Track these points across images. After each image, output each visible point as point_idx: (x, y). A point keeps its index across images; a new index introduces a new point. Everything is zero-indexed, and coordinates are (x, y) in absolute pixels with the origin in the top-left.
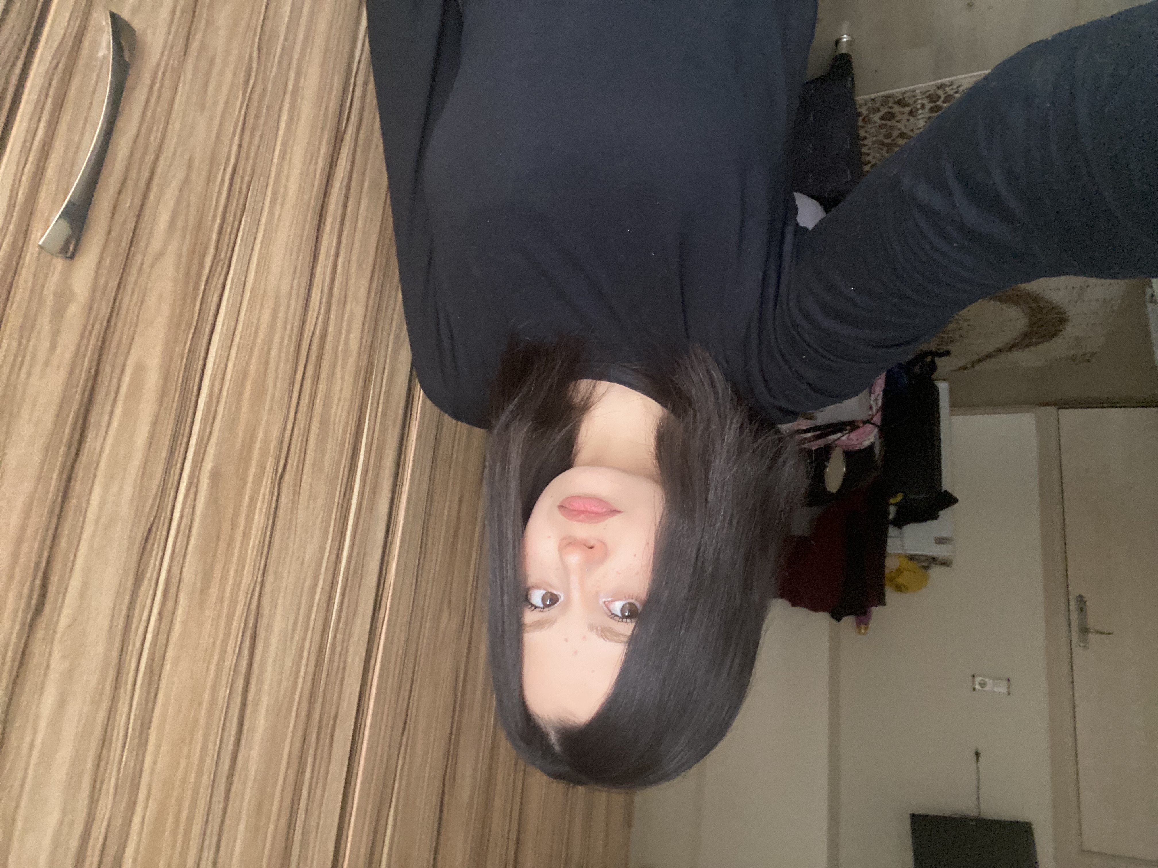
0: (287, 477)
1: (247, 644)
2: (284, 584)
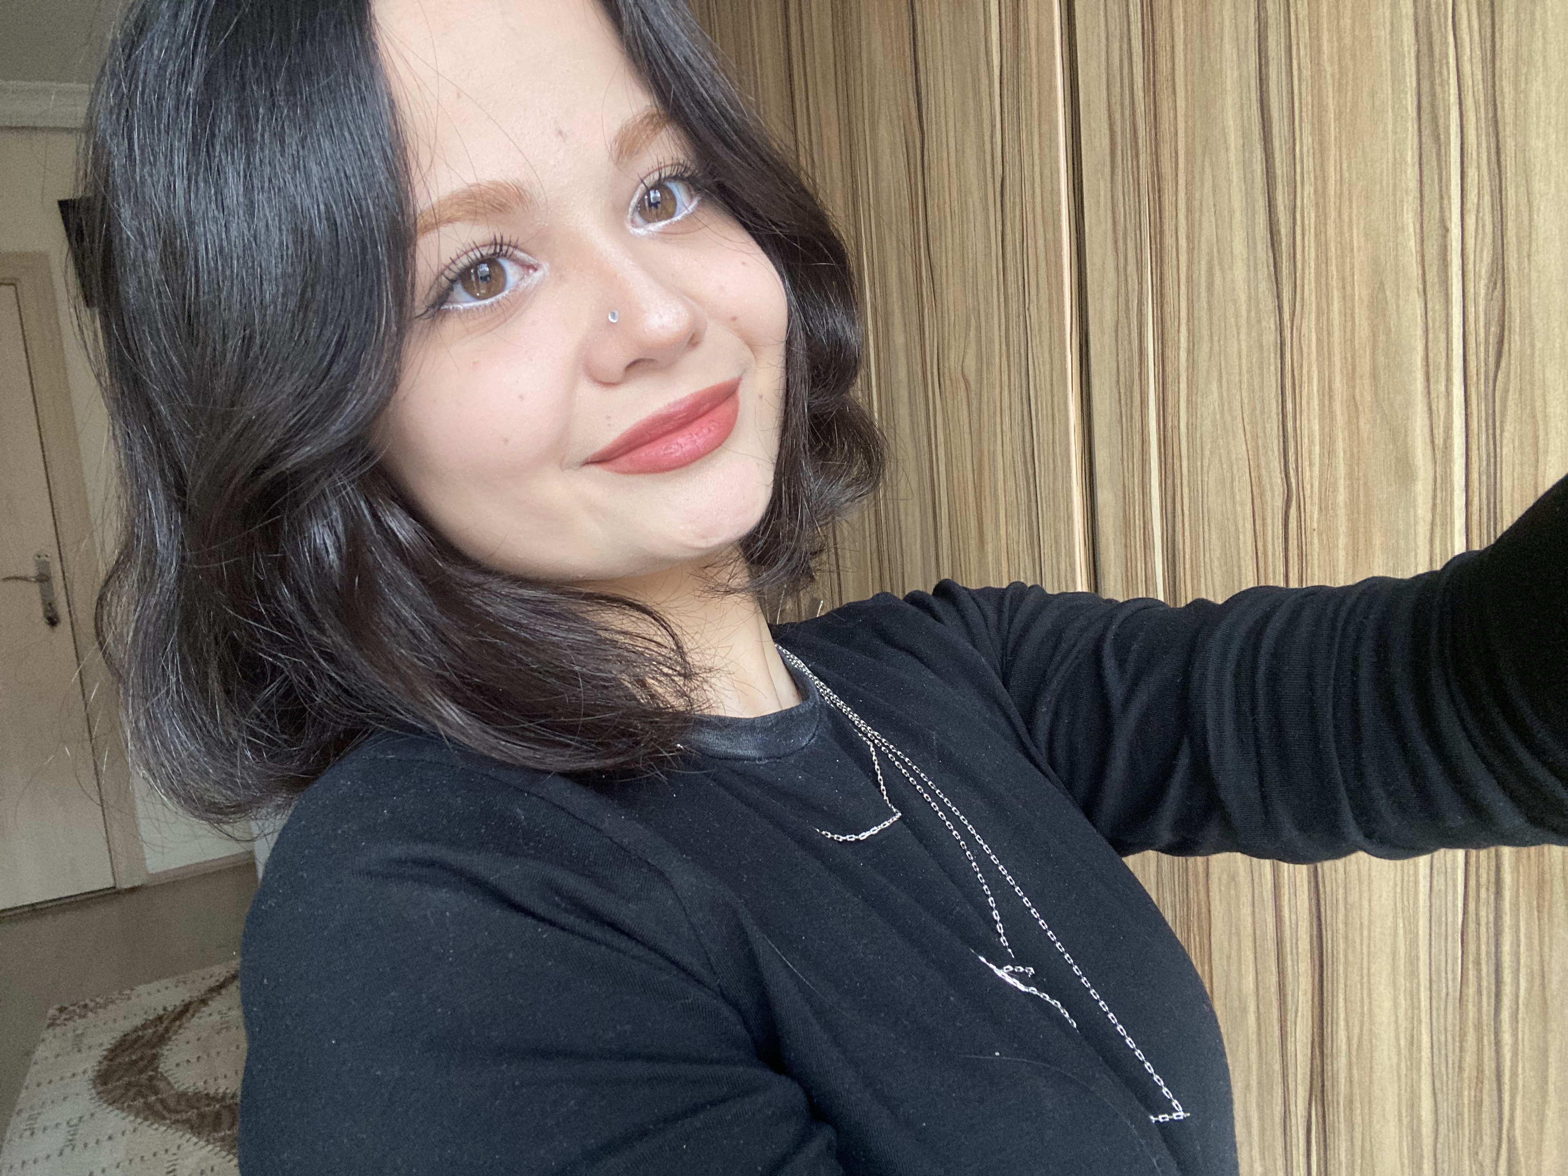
0: (1279, 503)
1: (1284, 230)
2: (1243, 337)
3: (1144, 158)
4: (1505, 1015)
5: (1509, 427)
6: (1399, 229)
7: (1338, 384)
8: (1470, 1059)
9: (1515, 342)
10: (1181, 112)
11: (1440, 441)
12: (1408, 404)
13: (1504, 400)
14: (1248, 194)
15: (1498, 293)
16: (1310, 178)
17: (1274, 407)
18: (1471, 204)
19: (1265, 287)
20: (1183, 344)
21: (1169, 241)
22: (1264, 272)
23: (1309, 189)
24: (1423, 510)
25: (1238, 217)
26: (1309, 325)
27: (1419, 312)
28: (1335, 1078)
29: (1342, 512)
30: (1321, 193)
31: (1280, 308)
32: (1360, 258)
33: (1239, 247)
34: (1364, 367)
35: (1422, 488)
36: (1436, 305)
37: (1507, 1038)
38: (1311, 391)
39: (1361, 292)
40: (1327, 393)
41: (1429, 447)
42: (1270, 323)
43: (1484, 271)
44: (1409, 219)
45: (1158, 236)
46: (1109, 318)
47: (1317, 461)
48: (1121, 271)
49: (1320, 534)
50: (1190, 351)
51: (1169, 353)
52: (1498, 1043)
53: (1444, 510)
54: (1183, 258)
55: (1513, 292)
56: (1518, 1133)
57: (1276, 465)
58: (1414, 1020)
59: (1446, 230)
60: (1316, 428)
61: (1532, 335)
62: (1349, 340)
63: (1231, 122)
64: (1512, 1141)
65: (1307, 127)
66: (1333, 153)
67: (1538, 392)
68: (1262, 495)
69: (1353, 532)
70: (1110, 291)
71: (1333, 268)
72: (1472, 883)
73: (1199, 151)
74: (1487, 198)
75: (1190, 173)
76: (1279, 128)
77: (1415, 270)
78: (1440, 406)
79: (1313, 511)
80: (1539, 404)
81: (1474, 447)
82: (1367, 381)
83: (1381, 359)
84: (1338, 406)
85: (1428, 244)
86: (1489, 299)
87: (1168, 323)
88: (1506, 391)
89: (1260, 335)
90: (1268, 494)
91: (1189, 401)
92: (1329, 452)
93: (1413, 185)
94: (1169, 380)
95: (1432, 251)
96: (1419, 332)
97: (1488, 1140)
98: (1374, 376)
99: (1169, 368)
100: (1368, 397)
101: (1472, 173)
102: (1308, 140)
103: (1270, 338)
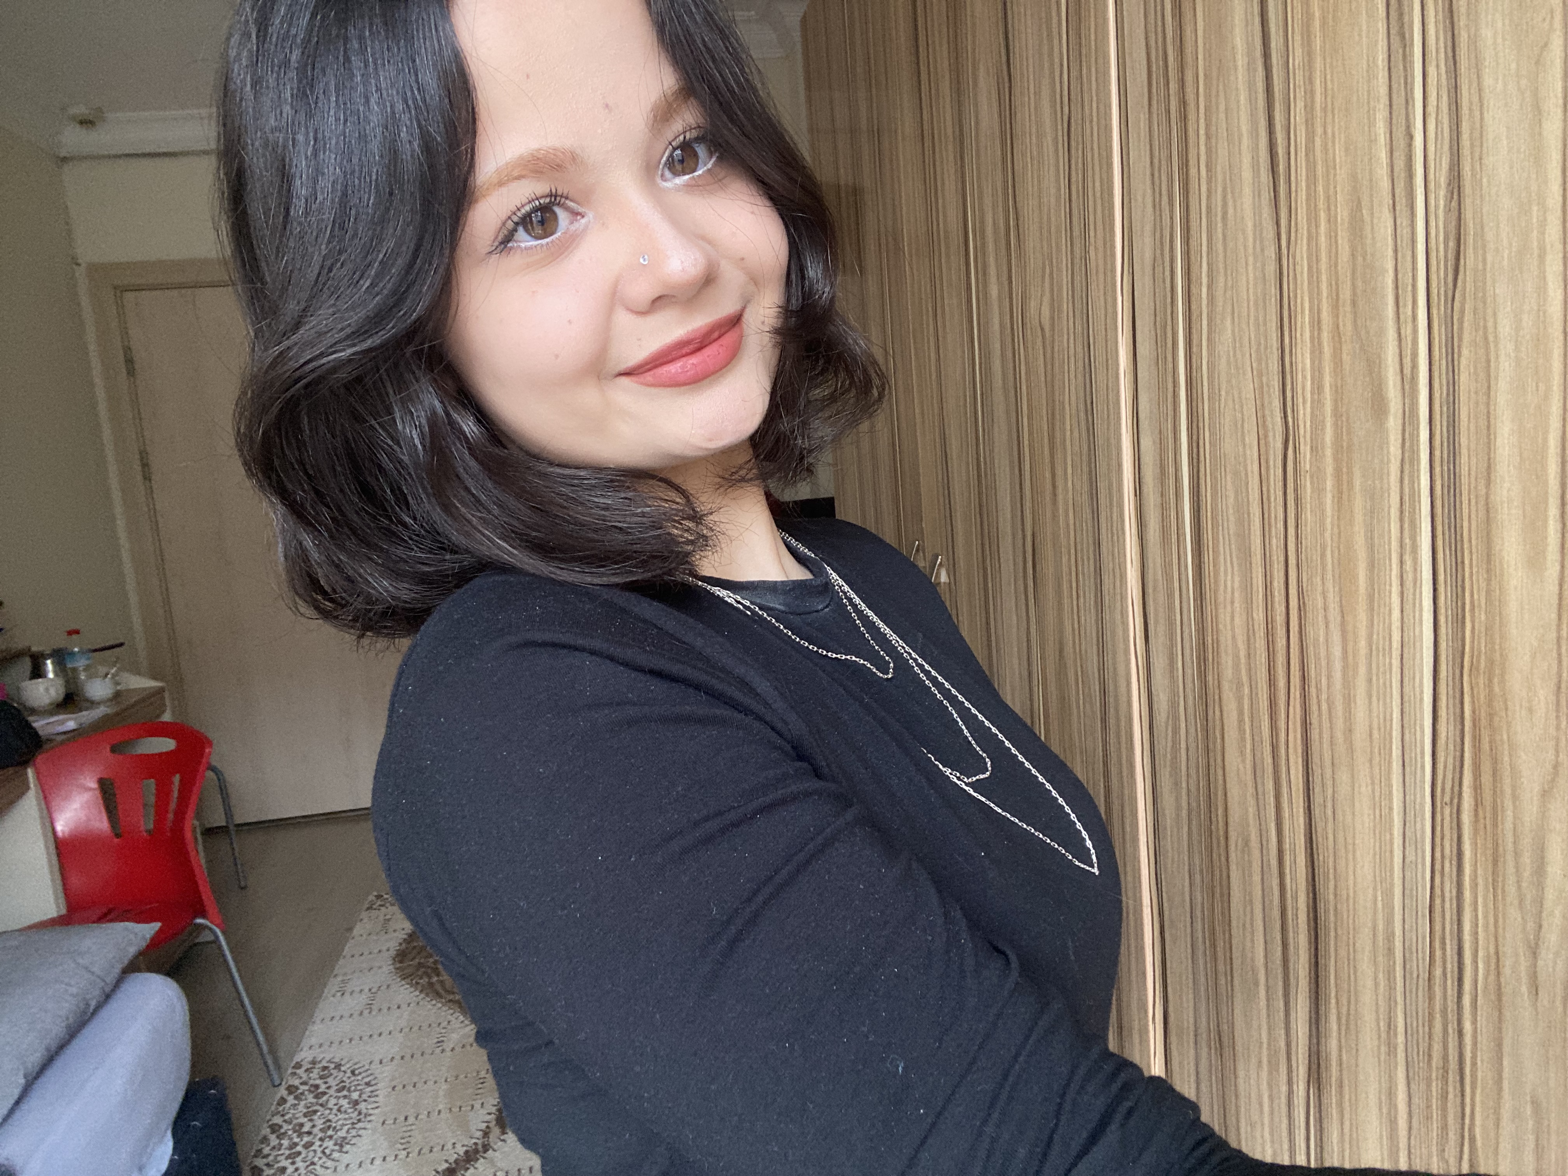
0: (1279, 445)
1: (1281, 152)
2: (1250, 268)
3: (1173, 86)
4: (1467, 1000)
5: (1465, 352)
6: (1373, 141)
7: (1326, 316)
8: (1437, 1047)
9: (1470, 259)
10: (1200, 33)
11: (1407, 371)
12: (1381, 332)
13: (1461, 322)
14: (1253, 115)
15: (1454, 204)
16: (1300, 93)
17: (1275, 343)
18: (1431, 109)
19: (1267, 212)
20: (1205, 280)
21: (1193, 171)
22: (1266, 196)
23: (1300, 104)
24: (1394, 449)
25: (1246, 142)
26: (1301, 250)
27: (1390, 231)
28: (1328, 1059)
29: (1329, 452)
30: (1309, 108)
31: (1279, 235)
32: (1342, 174)
33: (1247, 174)
34: (1346, 294)
35: (1393, 423)
36: (1404, 221)
37: (1468, 1026)
38: (1304, 320)
39: (1343, 214)
40: (1316, 324)
41: (1399, 378)
42: (1271, 252)
43: (1443, 181)
44: (1381, 128)
45: (1185, 165)
46: (1148, 255)
47: (1308, 396)
48: (1156, 206)
49: (1312, 477)
50: (1209, 287)
51: (1194, 290)
52: (1460, 1033)
53: (1412, 446)
54: (1204, 188)
55: (1468, 202)
56: (1478, 1131)
57: (1277, 404)
58: (1391, 1000)
59: (1411, 137)
60: (1308, 362)
61: (1484, 247)
62: (1334, 265)
63: (1239, 41)
64: (1472, 1140)
65: (1298, 38)
66: (1318, 64)
67: (1489, 311)
68: (1266, 436)
69: (1338, 472)
70: (1148, 228)
71: (1320, 188)
72: (1438, 855)
73: (1214, 74)
74: (1445, 98)
75: (1208, 97)
76: (1276, 43)
77: (1385, 184)
78: (1407, 331)
79: (1305, 450)
80: (1490, 324)
81: (1436, 374)
82: (1348, 308)
83: (1359, 284)
84: (1325, 336)
85: (1396, 154)
86: (1448, 210)
87: (1193, 258)
88: (1462, 312)
89: (1264, 265)
90: (1271, 434)
91: (1208, 339)
92: (1318, 388)
93: (1383, 91)
94: (1194, 318)
95: (1400, 164)
96: (1390, 252)
97: (1452, 1136)
98: (1354, 303)
99: (1193, 307)
100: (1349, 326)
101: (1432, 71)
102: (1299, 52)
103: (1271, 268)
